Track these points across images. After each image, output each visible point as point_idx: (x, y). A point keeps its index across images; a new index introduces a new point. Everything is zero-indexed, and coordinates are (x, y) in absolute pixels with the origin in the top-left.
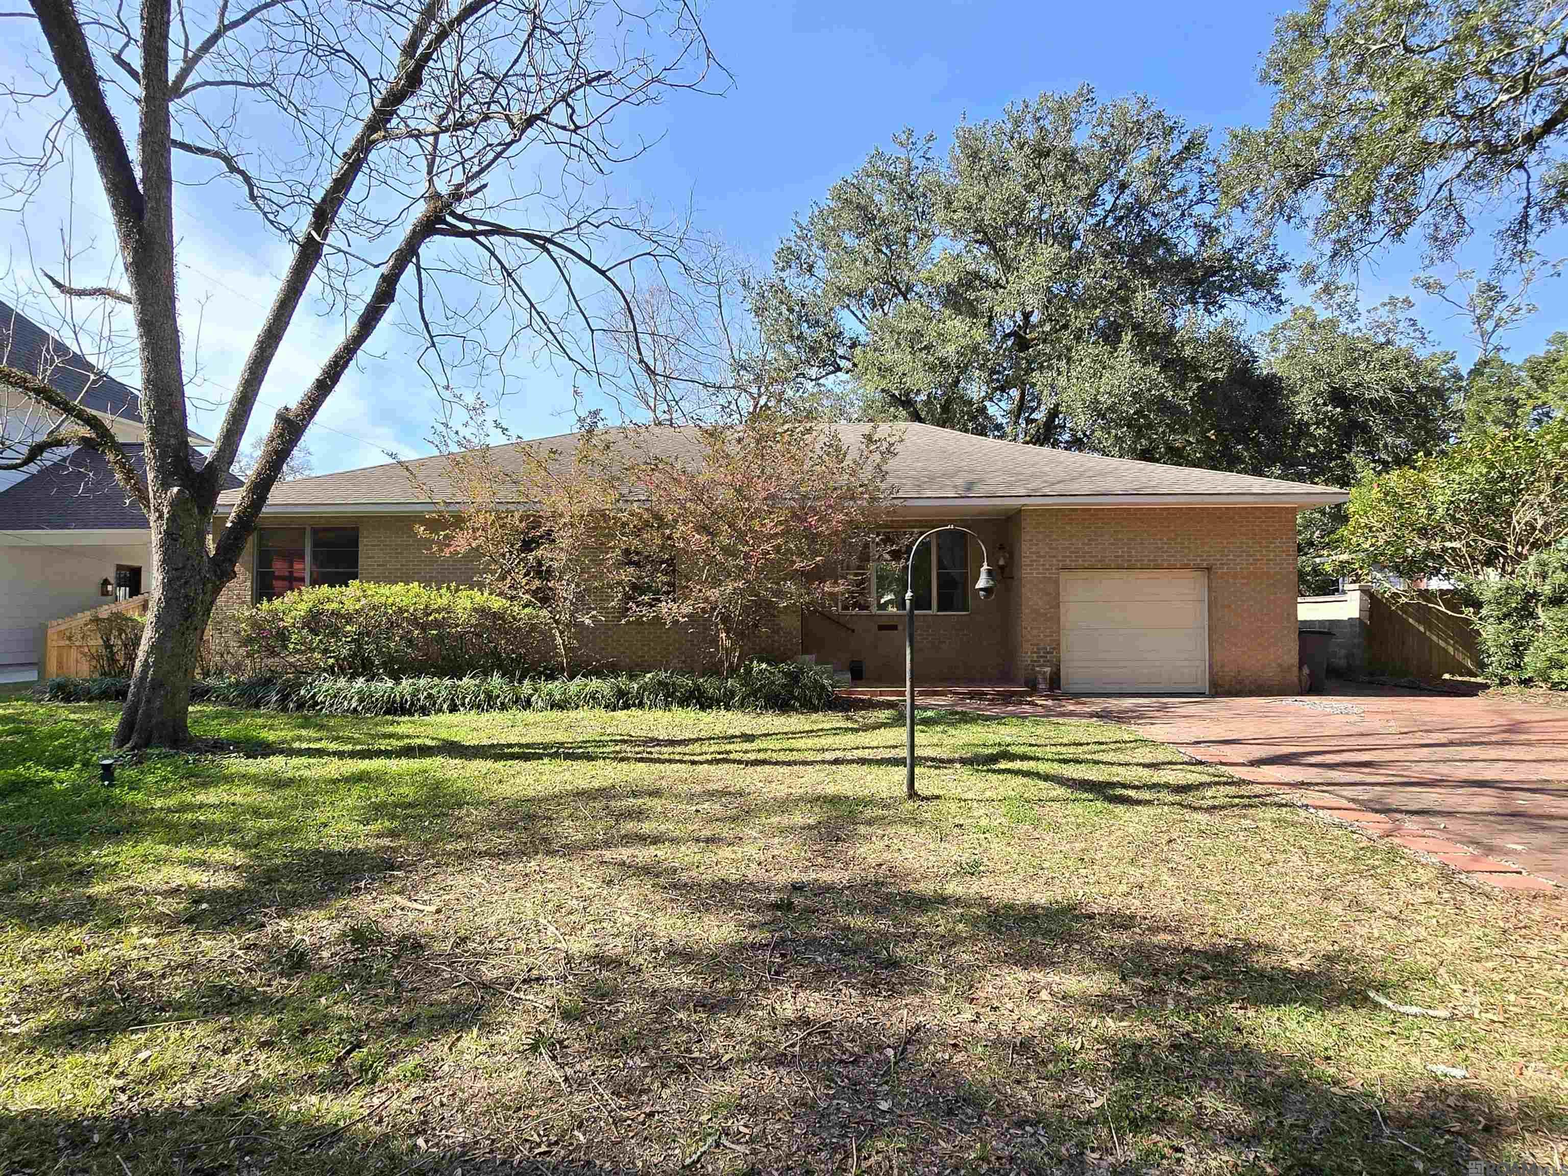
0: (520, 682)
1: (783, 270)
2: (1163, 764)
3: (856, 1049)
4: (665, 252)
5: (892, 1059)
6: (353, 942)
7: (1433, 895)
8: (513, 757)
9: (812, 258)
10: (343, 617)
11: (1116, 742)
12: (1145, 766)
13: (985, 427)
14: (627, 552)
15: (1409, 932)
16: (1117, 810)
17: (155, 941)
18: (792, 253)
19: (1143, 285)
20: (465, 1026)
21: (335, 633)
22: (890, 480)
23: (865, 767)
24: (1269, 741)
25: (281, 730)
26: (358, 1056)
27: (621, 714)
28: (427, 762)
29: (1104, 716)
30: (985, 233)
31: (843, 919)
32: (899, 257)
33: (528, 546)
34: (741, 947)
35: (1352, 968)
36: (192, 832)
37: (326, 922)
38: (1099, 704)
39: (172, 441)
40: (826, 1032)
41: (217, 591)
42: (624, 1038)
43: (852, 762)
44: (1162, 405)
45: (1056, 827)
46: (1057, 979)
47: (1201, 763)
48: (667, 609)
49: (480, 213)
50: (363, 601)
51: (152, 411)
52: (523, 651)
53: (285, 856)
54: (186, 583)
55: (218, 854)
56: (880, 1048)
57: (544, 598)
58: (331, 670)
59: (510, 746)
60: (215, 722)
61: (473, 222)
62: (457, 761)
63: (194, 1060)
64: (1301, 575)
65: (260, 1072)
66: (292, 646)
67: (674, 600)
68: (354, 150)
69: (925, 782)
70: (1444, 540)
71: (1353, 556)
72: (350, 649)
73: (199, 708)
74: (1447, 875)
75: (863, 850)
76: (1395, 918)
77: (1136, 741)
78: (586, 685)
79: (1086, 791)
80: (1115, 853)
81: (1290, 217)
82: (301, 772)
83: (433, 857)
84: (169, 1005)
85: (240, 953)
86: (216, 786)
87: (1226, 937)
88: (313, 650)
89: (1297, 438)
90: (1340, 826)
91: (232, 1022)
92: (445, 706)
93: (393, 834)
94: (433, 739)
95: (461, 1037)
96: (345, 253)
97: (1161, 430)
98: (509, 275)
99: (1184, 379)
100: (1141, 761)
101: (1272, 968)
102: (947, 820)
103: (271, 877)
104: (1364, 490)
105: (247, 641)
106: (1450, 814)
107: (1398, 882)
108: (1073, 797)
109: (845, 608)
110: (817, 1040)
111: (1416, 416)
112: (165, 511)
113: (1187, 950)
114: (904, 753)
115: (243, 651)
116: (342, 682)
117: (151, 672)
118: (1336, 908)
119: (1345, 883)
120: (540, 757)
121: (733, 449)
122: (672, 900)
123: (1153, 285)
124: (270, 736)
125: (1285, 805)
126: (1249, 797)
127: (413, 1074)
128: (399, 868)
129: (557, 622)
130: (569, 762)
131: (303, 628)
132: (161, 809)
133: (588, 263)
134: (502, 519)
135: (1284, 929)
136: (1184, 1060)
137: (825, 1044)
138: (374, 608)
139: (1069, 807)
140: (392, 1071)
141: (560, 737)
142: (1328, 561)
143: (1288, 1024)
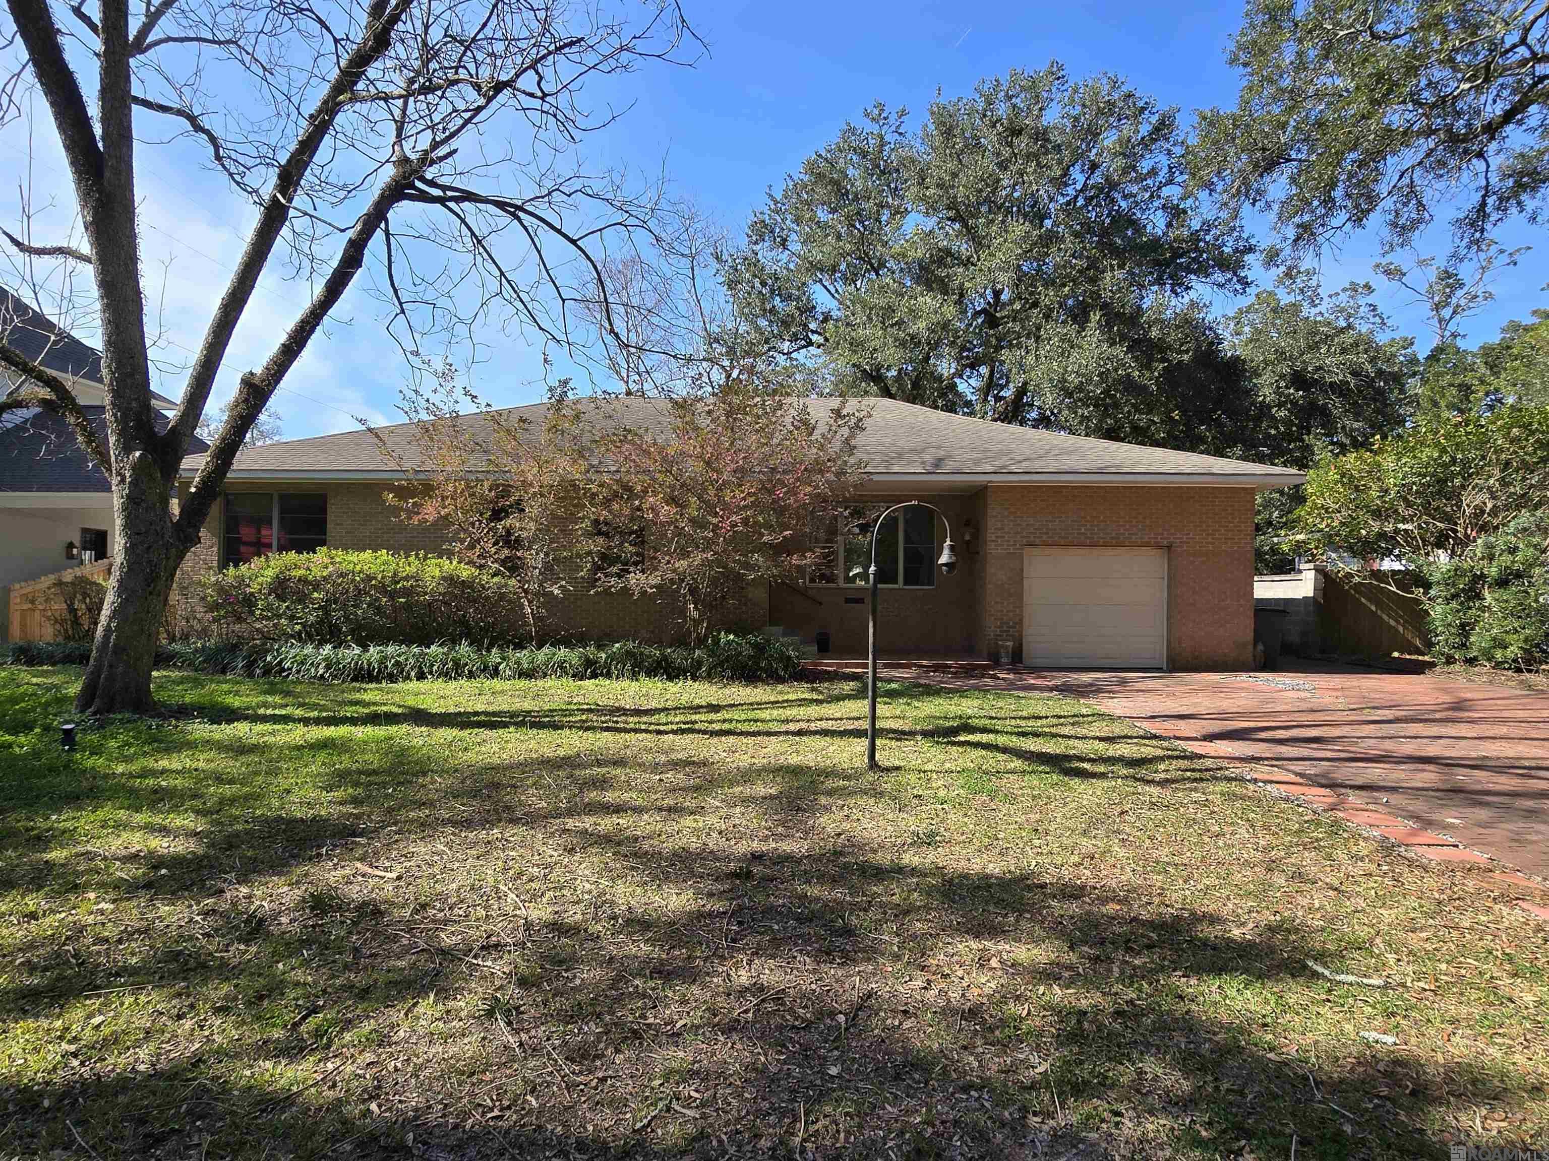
0: (489, 650)
1: (756, 243)
2: (1120, 737)
3: (808, 1015)
4: (637, 222)
5: (843, 1025)
6: (312, 908)
7: (1373, 867)
8: (479, 725)
9: (785, 232)
10: (310, 583)
11: (1074, 716)
12: (1101, 739)
13: (955, 403)
14: (596, 522)
15: (1348, 903)
16: (1072, 783)
17: (112, 906)
18: (766, 226)
19: (1112, 266)
20: (423, 992)
21: (302, 598)
22: (859, 455)
23: (828, 739)
24: (1223, 716)
25: (247, 696)
26: (313, 1021)
27: (589, 683)
28: (393, 729)
29: (1065, 690)
30: (957, 211)
31: (801, 888)
32: (872, 233)
33: (498, 514)
34: (700, 915)
35: (1293, 937)
36: (153, 797)
37: (286, 889)
38: (1060, 679)
39: (134, 404)
40: (779, 999)
41: (181, 557)
42: (579, 1004)
43: (815, 733)
44: (1128, 384)
45: (1012, 798)
46: (1007, 947)
47: (1154, 737)
48: (636, 579)
49: (451, 179)
50: (331, 568)
51: (114, 373)
52: (491, 620)
53: (247, 822)
54: (149, 547)
55: (178, 821)
56: (832, 1014)
57: (513, 566)
58: (298, 636)
59: (476, 714)
60: (181, 687)
61: (444, 188)
62: (423, 729)
63: (148, 1025)
64: (1259, 554)
65: (215, 1037)
66: (258, 612)
67: (643, 571)
68: (320, 111)
69: (887, 753)
70: (1397, 521)
71: (1310, 536)
72: (317, 616)
73: (164, 673)
74: (1387, 848)
75: (823, 820)
76: (1336, 889)
77: (1093, 715)
78: (554, 654)
79: (1042, 764)
80: (1070, 824)
81: (1255, 201)
82: (266, 739)
83: (395, 824)
84: (125, 971)
85: (198, 918)
86: (179, 752)
87: (1173, 907)
88: (279, 617)
89: (1258, 420)
90: (1287, 800)
91: (188, 987)
92: (413, 674)
93: (356, 801)
94: (400, 706)
95: (418, 1002)
96: (311, 216)
97: (1126, 409)
98: (479, 242)
99: (1151, 359)
100: (1098, 734)
101: (1216, 937)
102: (906, 790)
103: (231, 843)
104: (1321, 472)
105: (213, 607)
106: (1394, 789)
107: (1340, 854)
108: (1030, 769)
109: (812, 580)
110: (770, 1006)
111: (1375, 400)
112: (128, 475)
113: (1134, 919)
114: (865, 725)
115: (209, 616)
116: (309, 649)
117: (113, 637)
118: (1279, 879)
119: (1289, 855)
120: (505, 725)
121: (704, 421)
122: (633, 868)
123: (1121, 266)
124: (236, 702)
125: (1235, 779)
126: (1200, 771)
127: (368, 1040)
128: (361, 835)
129: (526, 591)
130: (535, 731)
131: (270, 595)
132: (123, 774)
133: (559, 231)
134: (472, 488)
135: (1229, 899)
136: (1127, 1026)
137: (778, 1010)
138: (342, 575)
139: (1026, 779)
140: (347, 1037)
141: (527, 705)
142: (1286, 540)
143: (1228, 992)
